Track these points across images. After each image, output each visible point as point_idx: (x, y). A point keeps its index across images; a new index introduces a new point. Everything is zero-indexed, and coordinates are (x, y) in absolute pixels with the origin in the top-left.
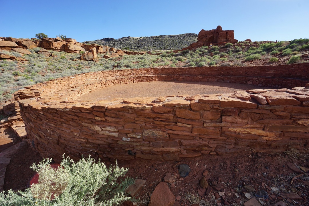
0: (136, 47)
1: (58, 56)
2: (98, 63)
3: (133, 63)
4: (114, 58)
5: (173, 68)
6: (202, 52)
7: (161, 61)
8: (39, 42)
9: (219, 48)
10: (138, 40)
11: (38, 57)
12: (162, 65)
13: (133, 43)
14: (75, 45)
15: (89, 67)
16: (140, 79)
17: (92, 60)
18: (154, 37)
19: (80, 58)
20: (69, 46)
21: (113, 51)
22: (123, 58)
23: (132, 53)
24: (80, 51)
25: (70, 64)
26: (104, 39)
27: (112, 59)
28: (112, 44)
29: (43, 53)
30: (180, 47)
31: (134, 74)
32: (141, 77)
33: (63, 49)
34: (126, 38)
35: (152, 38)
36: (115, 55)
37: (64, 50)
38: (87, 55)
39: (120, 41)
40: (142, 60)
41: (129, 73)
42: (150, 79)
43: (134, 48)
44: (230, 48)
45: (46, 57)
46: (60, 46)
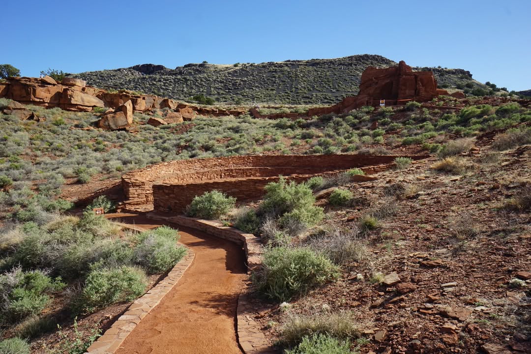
0: (221, 92)
1: (47, 118)
2: (139, 136)
3: (218, 141)
4: (173, 124)
5: (286, 156)
6: (358, 121)
7: (271, 141)
8: (4, 86)
9: (394, 112)
10: (229, 73)
11: (6, 120)
12: (269, 150)
13: (215, 81)
14: (82, 95)
15: (118, 144)
16: (231, 173)
17: (124, 129)
18: (271, 64)
19: (97, 125)
20: (71, 96)
21: (170, 108)
22: (195, 126)
23: (213, 113)
24: (95, 106)
25: (78, 138)
26: (138, 66)
27: (168, 128)
28: (160, 81)
29: (14, 111)
30: (338, 91)
31: (222, 165)
32: (232, 170)
33: (56, 102)
34: (196, 65)
35: (264, 67)
36: (175, 118)
37: (59, 105)
38: (113, 117)
39: (181, 73)
40: (236, 136)
41: (214, 163)
42: (247, 173)
43: (218, 93)
44: (412, 113)
45: (22, 122)
46: (49, 96)
